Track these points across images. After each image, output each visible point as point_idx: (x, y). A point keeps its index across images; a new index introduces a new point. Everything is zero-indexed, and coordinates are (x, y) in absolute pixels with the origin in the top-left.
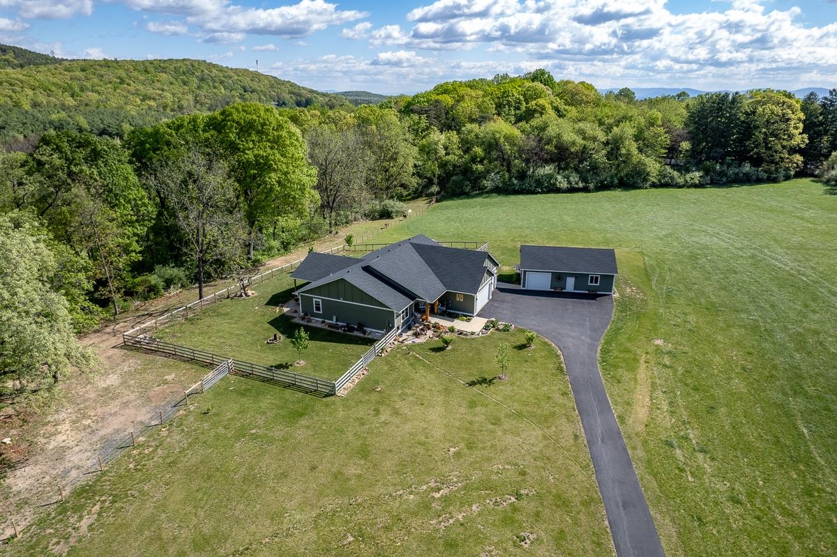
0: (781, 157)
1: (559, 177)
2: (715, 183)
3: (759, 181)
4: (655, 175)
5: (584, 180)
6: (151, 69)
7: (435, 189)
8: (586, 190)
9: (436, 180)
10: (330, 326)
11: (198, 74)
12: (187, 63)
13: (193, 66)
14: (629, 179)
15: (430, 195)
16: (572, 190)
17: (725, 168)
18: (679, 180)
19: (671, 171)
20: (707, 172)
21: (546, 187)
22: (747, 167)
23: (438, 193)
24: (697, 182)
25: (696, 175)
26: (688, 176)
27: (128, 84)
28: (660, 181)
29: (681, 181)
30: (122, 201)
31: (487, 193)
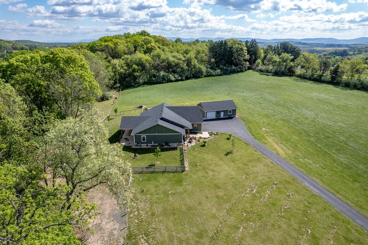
0: (243, 63)
1: (171, 76)
2: (225, 74)
3: (238, 72)
4: (205, 72)
5: (181, 76)
7: (118, 85)
8: (182, 80)
9: (118, 81)
10: (152, 146)
14: (196, 74)
15: (115, 88)
16: (177, 81)
17: (227, 68)
18: (213, 73)
19: (210, 70)
20: (222, 69)
21: (166, 80)
22: (233, 67)
23: (120, 87)
24: (220, 74)
25: (219, 71)
26: (216, 72)
28: (207, 74)
29: (214, 74)
31: (142, 84)
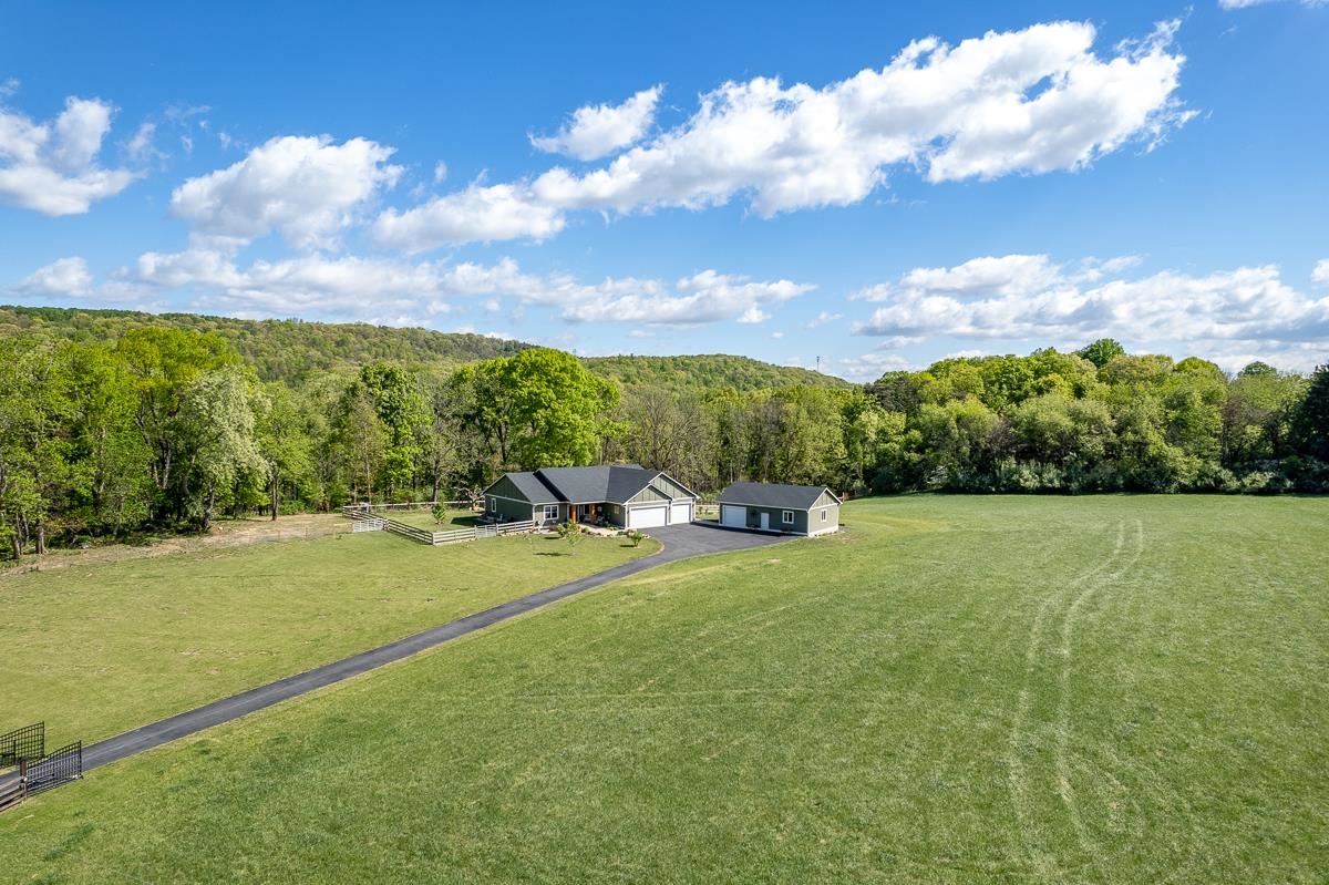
1: (1026, 473)
4: (1185, 473)
6: (670, 366)
7: (857, 485)
9: (860, 474)
11: (729, 372)
12: (719, 359)
13: (725, 363)
14: (1142, 479)
18: (1230, 483)
21: (1004, 486)
23: (863, 491)
24: (1266, 486)
25: (1263, 477)
26: (1247, 478)
27: (634, 383)
28: (1194, 482)
29: (1234, 484)
30: (406, 423)
31: (927, 492)
